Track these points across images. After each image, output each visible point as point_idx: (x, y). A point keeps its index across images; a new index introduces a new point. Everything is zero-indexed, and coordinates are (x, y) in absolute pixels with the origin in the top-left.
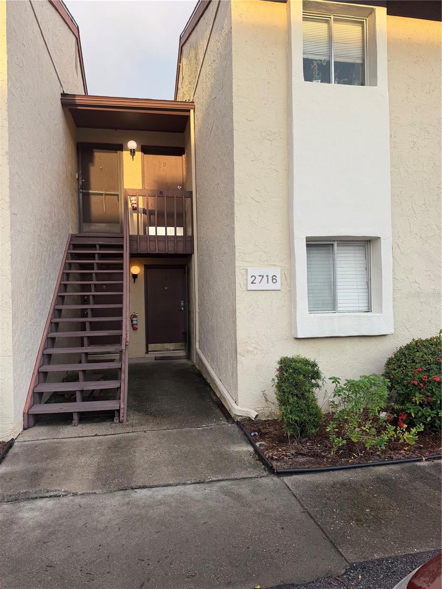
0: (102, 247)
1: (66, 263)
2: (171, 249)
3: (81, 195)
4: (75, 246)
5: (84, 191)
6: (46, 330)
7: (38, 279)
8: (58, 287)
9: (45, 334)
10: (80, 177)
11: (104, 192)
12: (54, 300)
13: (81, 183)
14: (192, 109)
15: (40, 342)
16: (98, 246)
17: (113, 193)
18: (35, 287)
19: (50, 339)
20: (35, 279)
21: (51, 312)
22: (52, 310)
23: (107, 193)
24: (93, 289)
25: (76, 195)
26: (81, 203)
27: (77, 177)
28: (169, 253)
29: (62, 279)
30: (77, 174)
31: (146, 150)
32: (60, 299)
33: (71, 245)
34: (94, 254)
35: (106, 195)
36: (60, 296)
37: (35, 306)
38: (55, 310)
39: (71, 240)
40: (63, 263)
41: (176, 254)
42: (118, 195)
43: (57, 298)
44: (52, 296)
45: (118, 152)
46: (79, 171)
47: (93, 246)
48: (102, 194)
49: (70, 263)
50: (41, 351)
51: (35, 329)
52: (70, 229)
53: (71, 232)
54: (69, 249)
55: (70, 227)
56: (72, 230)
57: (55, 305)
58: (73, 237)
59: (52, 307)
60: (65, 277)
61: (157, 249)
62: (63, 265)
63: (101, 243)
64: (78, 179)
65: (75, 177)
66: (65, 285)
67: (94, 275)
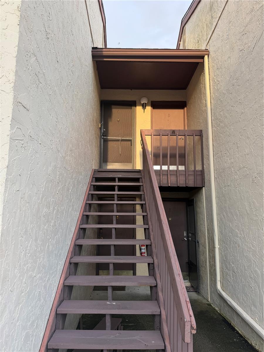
0: (121, 180)
1: (89, 194)
2: (181, 182)
3: (102, 140)
4: (98, 180)
5: (105, 137)
6: (63, 275)
7: (58, 210)
8: (80, 218)
9: (62, 282)
10: (103, 127)
11: (120, 138)
12: (76, 234)
13: (102, 131)
14: (206, 54)
15: (54, 295)
16: (117, 180)
17: (128, 139)
18: (53, 221)
19: (67, 288)
20: (53, 211)
21: (71, 249)
22: (72, 246)
23: (123, 138)
24: (115, 222)
25: (99, 140)
26: (102, 147)
27: (100, 127)
28: (181, 186)
29: (85, 211)
30: (100, 124)
31: (156, 105)
32: (82, 232)
33: (94, 178)
34: (114, 186)
35: (122, 140)
36: (82, 228)
37: (51, 247)
38: (75, 245)
39: (94, 174)
40: (87, 194)
41: (187, 187)
42: (131, 140)
43: (79, 231)
44: (73, 229)
45: (133, 107)
46: (102, 122)
47: (113, 180)
48: (118, 140)
49: (92, 194)
50: (54, 309)
51: (49, 279)
52: (94, 165)
53: (94, 168)
54: (92, 181)
55: (94, 164)
56: (95, 166)
57: (76, 240)
58: (95, 172)
59: (73, 243)
60: (87, 208)
61: (169, 182)
62: (86, 196)
63: (120, 176)
64: (101, 128)
65: (98, 125)
66: (87, 216)
67: (115, 206)
